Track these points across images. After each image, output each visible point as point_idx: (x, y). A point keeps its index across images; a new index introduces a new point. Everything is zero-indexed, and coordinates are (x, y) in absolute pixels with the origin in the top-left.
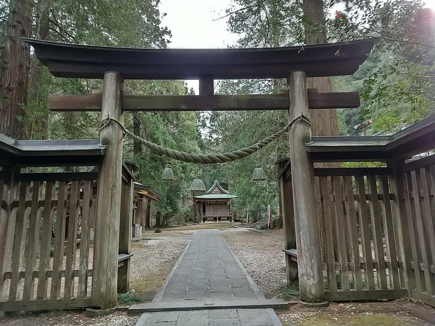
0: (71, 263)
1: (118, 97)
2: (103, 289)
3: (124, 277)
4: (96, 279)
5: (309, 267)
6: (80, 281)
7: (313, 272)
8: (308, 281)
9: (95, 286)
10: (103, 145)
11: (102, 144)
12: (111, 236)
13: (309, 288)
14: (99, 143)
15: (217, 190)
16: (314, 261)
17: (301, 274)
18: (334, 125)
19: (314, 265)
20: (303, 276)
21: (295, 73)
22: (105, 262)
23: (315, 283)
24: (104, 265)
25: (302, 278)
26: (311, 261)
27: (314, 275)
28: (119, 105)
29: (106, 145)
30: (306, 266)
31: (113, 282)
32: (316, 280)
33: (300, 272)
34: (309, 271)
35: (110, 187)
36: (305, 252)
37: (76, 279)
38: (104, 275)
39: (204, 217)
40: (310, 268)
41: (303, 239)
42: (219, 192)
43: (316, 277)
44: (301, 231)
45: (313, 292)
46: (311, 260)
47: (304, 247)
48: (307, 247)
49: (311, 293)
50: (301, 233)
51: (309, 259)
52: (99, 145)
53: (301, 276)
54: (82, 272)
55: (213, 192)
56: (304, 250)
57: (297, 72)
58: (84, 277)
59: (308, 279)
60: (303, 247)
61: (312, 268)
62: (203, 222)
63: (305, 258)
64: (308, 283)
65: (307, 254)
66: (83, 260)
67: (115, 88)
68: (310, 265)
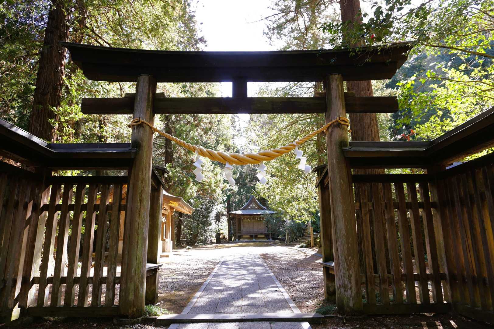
0: (99, 270)
1: (150, 99)
2: (131, 297)
3: (152, 288)
4: (124, 286)
5: (346, 278)
6: (108, 289)
7: (351, 283)
8: (346, 293)
9: (123, 293)
10: (134, 148)
11: (132, 147)
12: (140, 242)
13: (346, 301)
14: (130, 147)
15: (254, 205)
16: (352, 272)
17: (338, 286)
18: (375, 132)
19: (352, 276)
20: (340, 288)
21: (331, 77)
22: (133, 269)
23: (353, 295)
24: (132, 272)
25: (339, 290)
26: (349, 272)
27: (352, 286)
28: (151, 108)
29: (136, 148)
30: (343, 278)
31: (142, 290)
32: (354, 292)
33: (337, 284)
34: (347, 282)
35: (139, 192)
36: (342, 262)
37: (104, 286)
38: (132, 282)
39: (239, 234)
40: (347, 280)
41: (341, 250)
42: (256, 207)
43: (354, 288)
44: (338, 240)
45: (351, 304)
46: (348, 270)
47: (342, 257)
48: (345, 258)
49: (348, 306)
50: (338, 243)
51: (346, 269)
52: (129, 148)
53: (338, 288)
54: (110, 279)
55: (249, 208)
56: (341, 260)
57: (333, 76)
58: (112, 284)
59: (345, 291)
60: (340, 258)
61: (350, 280)
62: (238, 240)
63: (342, 268)
64: (345, 296)
65: (344, 264)
66: (111, 267)
67: (147, 91)
68: (348, 276)
